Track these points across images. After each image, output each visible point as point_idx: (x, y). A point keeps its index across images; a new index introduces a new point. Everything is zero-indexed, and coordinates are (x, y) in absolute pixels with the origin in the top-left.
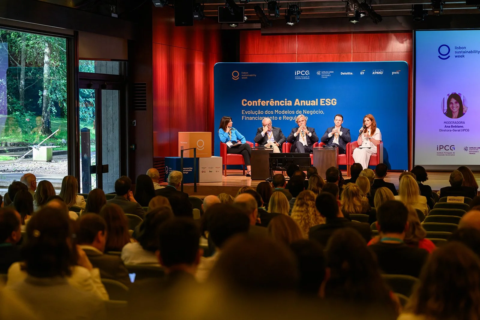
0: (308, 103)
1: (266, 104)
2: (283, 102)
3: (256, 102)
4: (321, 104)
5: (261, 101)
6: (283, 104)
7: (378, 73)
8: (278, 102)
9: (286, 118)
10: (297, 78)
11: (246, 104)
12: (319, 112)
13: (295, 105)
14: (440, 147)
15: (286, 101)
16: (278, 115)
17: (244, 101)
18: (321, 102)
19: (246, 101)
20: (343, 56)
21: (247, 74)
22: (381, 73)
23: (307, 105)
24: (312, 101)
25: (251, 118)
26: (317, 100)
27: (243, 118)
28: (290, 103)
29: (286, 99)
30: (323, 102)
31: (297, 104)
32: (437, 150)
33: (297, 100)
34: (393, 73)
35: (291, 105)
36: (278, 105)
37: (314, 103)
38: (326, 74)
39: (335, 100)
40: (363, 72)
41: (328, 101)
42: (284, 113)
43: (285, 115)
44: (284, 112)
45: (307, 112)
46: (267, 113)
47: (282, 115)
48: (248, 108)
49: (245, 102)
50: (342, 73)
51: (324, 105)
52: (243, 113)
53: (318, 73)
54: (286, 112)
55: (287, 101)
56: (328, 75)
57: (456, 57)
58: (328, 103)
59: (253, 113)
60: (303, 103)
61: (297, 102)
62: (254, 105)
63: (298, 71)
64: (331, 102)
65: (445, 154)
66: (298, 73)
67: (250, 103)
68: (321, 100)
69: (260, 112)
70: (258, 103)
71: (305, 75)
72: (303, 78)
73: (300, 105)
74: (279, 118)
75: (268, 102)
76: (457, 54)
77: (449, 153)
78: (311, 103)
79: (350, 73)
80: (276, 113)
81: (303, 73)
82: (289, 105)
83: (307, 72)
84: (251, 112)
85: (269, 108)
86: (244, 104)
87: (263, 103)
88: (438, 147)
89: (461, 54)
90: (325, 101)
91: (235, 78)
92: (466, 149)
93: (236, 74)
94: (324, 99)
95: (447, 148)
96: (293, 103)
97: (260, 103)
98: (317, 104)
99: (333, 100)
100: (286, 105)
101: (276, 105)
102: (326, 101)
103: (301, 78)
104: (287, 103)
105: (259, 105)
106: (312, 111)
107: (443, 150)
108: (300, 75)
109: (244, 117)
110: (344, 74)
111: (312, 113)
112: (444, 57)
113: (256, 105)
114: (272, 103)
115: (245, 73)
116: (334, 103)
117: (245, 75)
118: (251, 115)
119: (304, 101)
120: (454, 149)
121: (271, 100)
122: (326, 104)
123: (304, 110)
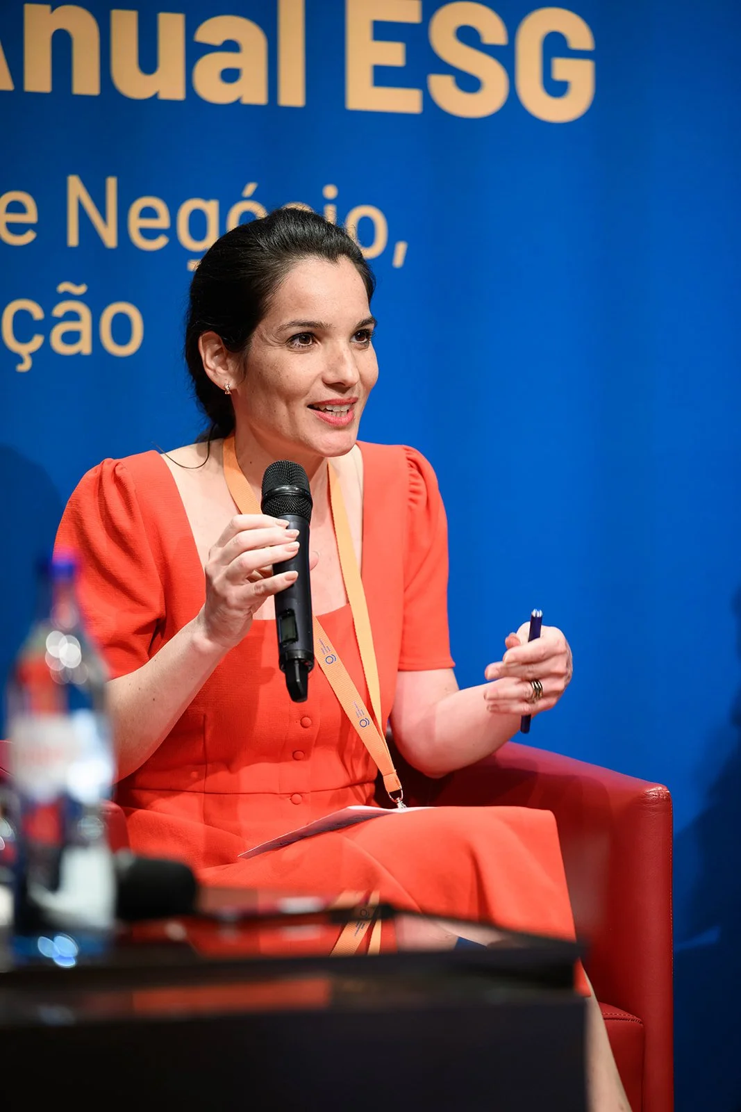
0: (148, 62)
24: (214, 30)
30: (394, 54)
39: (579, 34)
41: (468, 36)
45: (136, 223)
51: (405, 101)
58: (469, 83)
64: (506, 56)
78: (195, 51)
98: (293, 94)
122: (443, 89)
123: (76, 189)
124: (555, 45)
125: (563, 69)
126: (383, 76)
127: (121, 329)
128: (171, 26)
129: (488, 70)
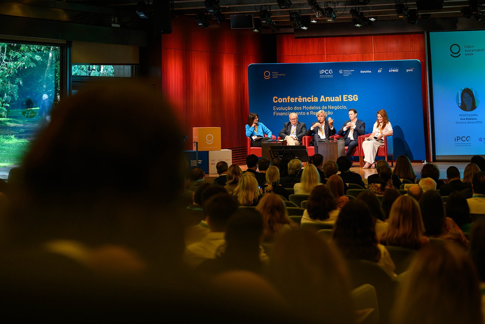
0: (332, 99)
1: (295, 101)
2: (310, 98)
3: (286, 99)
4: (344, 100)
5: (291, 98)
6: (310, 101)
7: (394, 71)
8: (305, 98)
9: (313, 113)
10: (321, 77)
11: (277, 101)
12: (342, 107)
13: (321, 101)
14: (458, 138)
15: (312, 98)
16: (305, 111)
17: (275, 98)
18: (344, 98)
19: (277, 98)
20: (366, 56)
21: (277, 74)
22: (397, 71)
23: (332, 101)
24: (336, 98)
25: (282, 114)
26: (340, 96)
27: (274, 114)
28: (316, 100)
29: (312, 96)
30: (346, 98)
31: (323, 100)
32: (455, 141)
33: (322, 97)
34: (407, 71)
35: (317, 101)
36: (306, 101)
37: (338, 99)
38: (347, 73)
39: (357, 96)
40: (380, 70)
41: (350, 97)
42: (311, 109)
43: (312, 110)
44: (311, 107)
45: (332, 108)
46: (296, 109)
47: (309, 111)
48: (278, 105)
49: (276, 100)
50: (362, 72)
51: (347, 100)
52: (275, 109)
53: (341, 72)
54: (313, 108)
55: (314, 97)
56: (349, 73)
57: (466, 55)
58: (350, 99)
59: (284, 109)
60: (328, 99)
61: (322, 99)
62: (284, 102)
63: (322, 70)
64: (353, 98)
65: (462, 145)
66: (322, 71)
67: (281, 100)
68: (344, 96)
69: (289, 108)
70: (287, 100)
71: (329, 74)
72: (327, 76)
73: (326, 101)
74: (307, 114)
75: (296, 99)
76: (467, 53)
77: (465, 144)
78: (335, 99)
79: (369, 71)
80: (304, 109)
81: (327, 72)
82: (315, 101)
83: (330, 71)
84: (282, 108)
85: (298, 104)
86: (275, 101)
87: (292, 100)
88: (455, 138)
89: (471, 52)
90: (347, 97)
91: (267, 78)
92: (481, 140)
93: (267, 74)
94: (347, 96)
95: (463, 139)
96: (319, 99)
97: (290, 100)
98: (340, 100)
99: (354, 96)
100: (313, 101)
101: (303, 101)
102: (349, 97)
103: (326, 76)
104: (314, 99)
105: (289, 102)
106: (336, 107)
107: (460, 141)
108: (324, 74)
109: (276, 113)
110: (363, 72)
111: (336, 108)
112: (456, 55)
113: (286, 102)
114: (300, 99)
115: (275, 73)
116: (356, 99)
117: (276, 75)
118: (282, 111)
119: (329, 98)
120: (470, 140)
121: (299, 97)
122: (349, 100)
123: (329, 106)
124: (355, 97)
125: (356, 98)
126: (345, 99)
127: (331, 113)
128: (334, 98)
129: (352, 99)
